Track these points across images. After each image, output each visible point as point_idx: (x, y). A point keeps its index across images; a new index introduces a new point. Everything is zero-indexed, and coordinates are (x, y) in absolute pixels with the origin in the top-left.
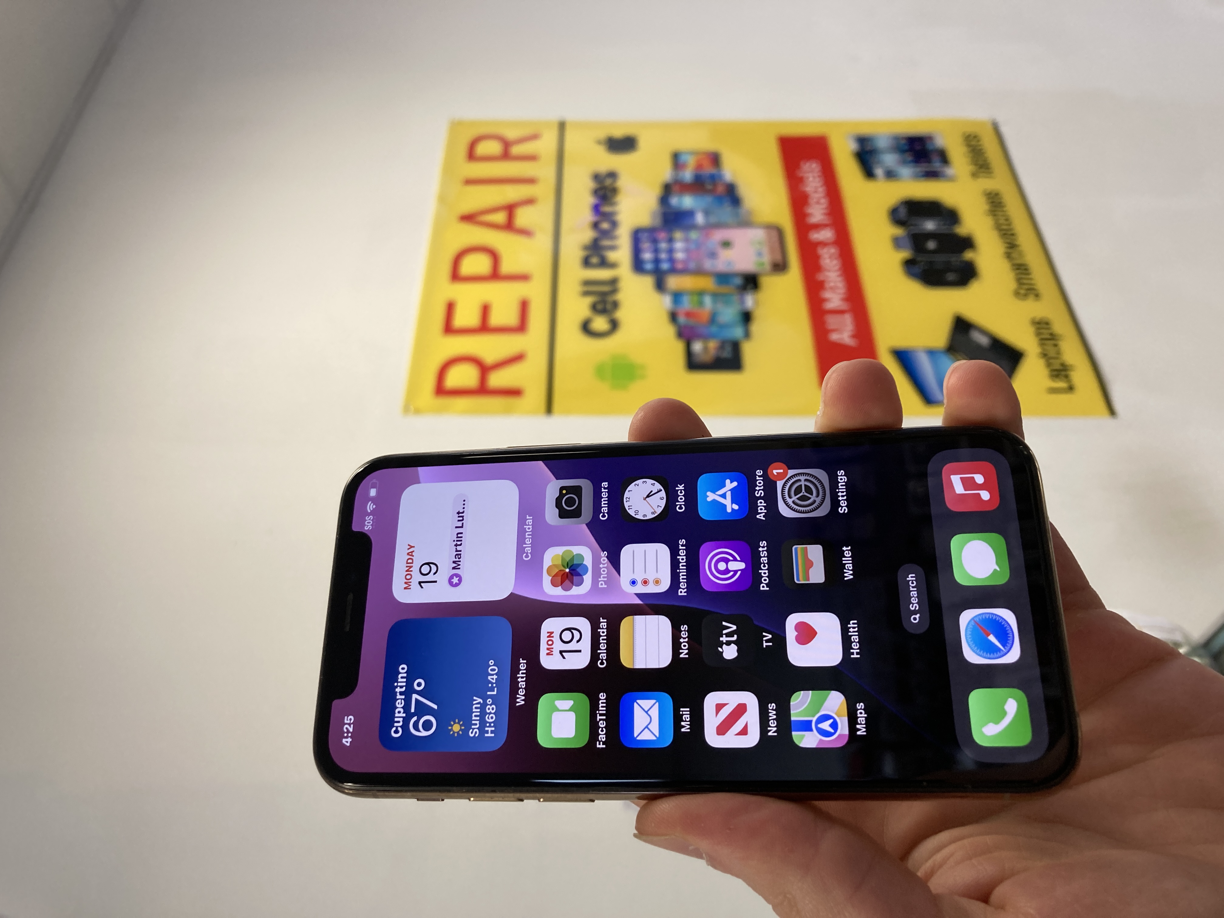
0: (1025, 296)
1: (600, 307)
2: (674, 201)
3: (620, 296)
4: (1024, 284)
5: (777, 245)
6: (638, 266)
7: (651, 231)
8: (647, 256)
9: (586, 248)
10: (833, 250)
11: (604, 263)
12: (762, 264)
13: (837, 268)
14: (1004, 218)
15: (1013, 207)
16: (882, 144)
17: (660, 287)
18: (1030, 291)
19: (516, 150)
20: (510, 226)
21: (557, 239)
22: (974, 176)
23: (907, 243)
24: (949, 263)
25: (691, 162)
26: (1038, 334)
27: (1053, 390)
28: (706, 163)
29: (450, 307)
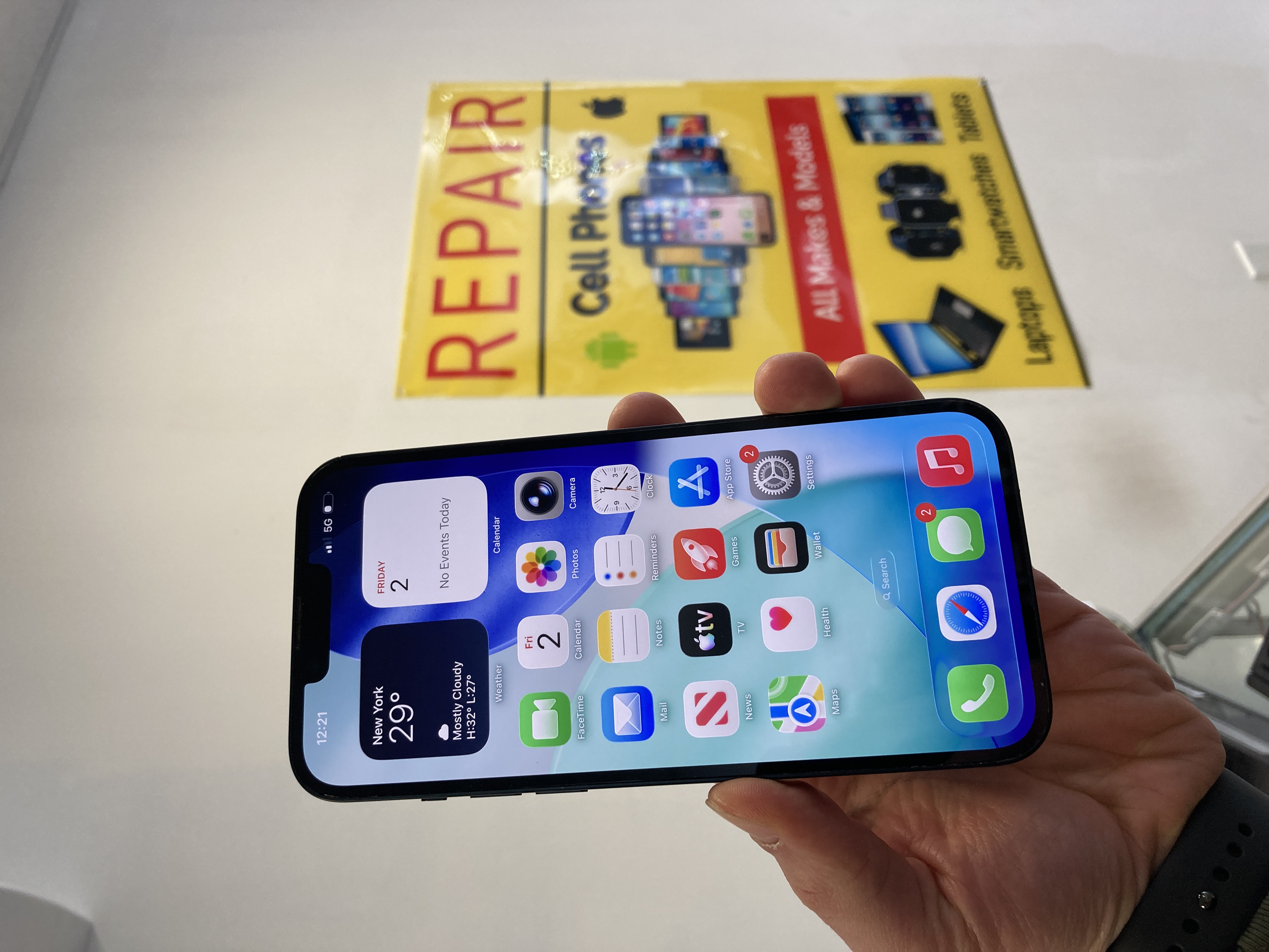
0: (1008, 266)
1: (589, 281)
2: (663, 168)
3: (609, 271)
4: (1007, 252)
5: (765, 213)
6: (627, 237)
7: (639, 196)
8: (636, 226)
9: (574, 218)
10: (820, 220)
11: (593, 235)
12: (750, 235)
13: (825, 238)
14: (990, 183)
15: (1000, 173)
16: (871, 105)
17: (649, 260)
18: (1013, 260)
19: (501, 115)
20: (496, 197)
21: (544, 210)
22: (962, 138)
23: (894, 211)
24: (935, 231)
25: (679, 125)
26: (1019, 304)
27: (1032, 362)
28: (694, 127)
29: (439, 285)
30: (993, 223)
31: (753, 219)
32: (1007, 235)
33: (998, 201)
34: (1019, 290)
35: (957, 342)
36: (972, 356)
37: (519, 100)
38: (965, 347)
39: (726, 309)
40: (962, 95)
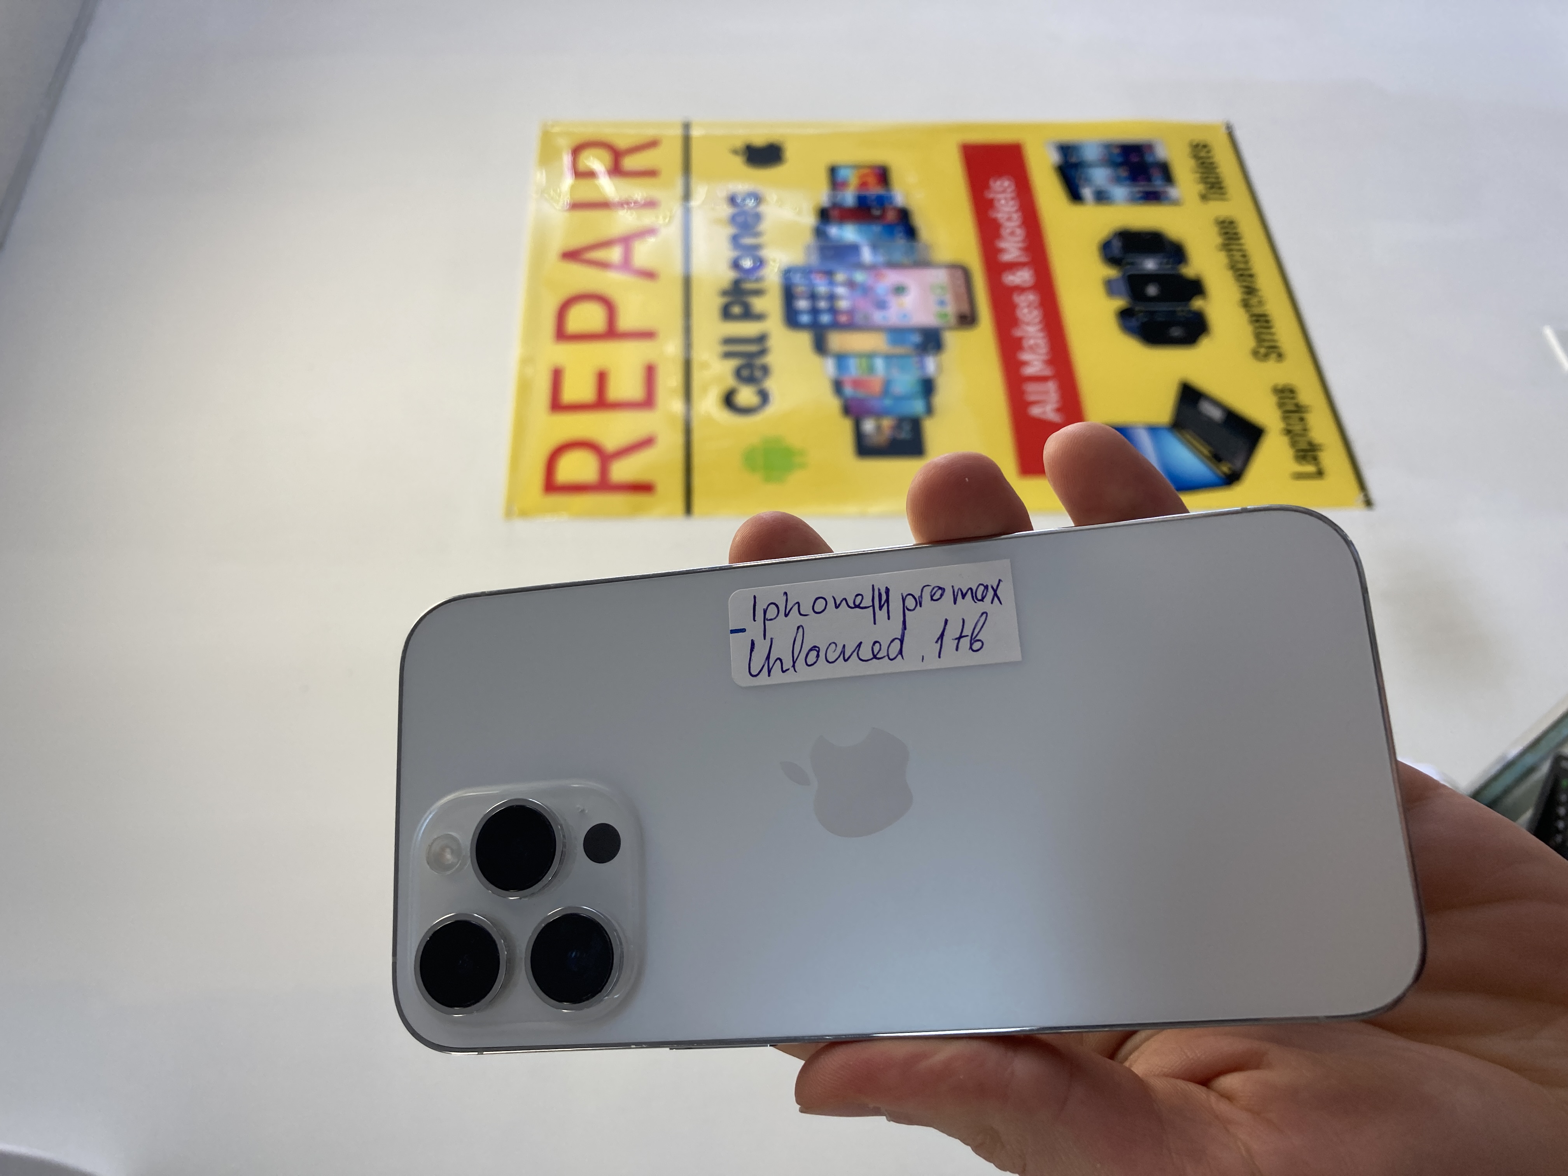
0: (1266, 356)
1: (745, 373)
2: (834, 231)
3: (770, 359)
4: (1264, 340)
5: (963, 290)
6: (791, 319)
7: (807, 271)
8: (802, 304)
9: (725, 293)
10: (1031, 297)
11: (748, 315)
12: (945, 315)
13: (1037, 320)
14: (1240, 253)
15: (1252, 241)
16: (1091, 154)
17: (820, 347)
18: (1271, 350)
19: (630, 163)
20: (626, 264)
21: (687, 283)
22: (1204, 197)
23: (1122, 287)
24: (1174, 312)
25: (852, 179)
26: (1281, 405)
27: (1299, 476)
28: (872, 180)
29: (557, 376)
30: (1246, 304)
31: (948, 297)
32: (1262, 319)
33: (1251, 276)
34: (1280, 387)
35: (1206, 452)
36: (1225, 468)
37: (652, 144)
38: (1217, 458)
39: (917, 406)
40: (1202, 144)
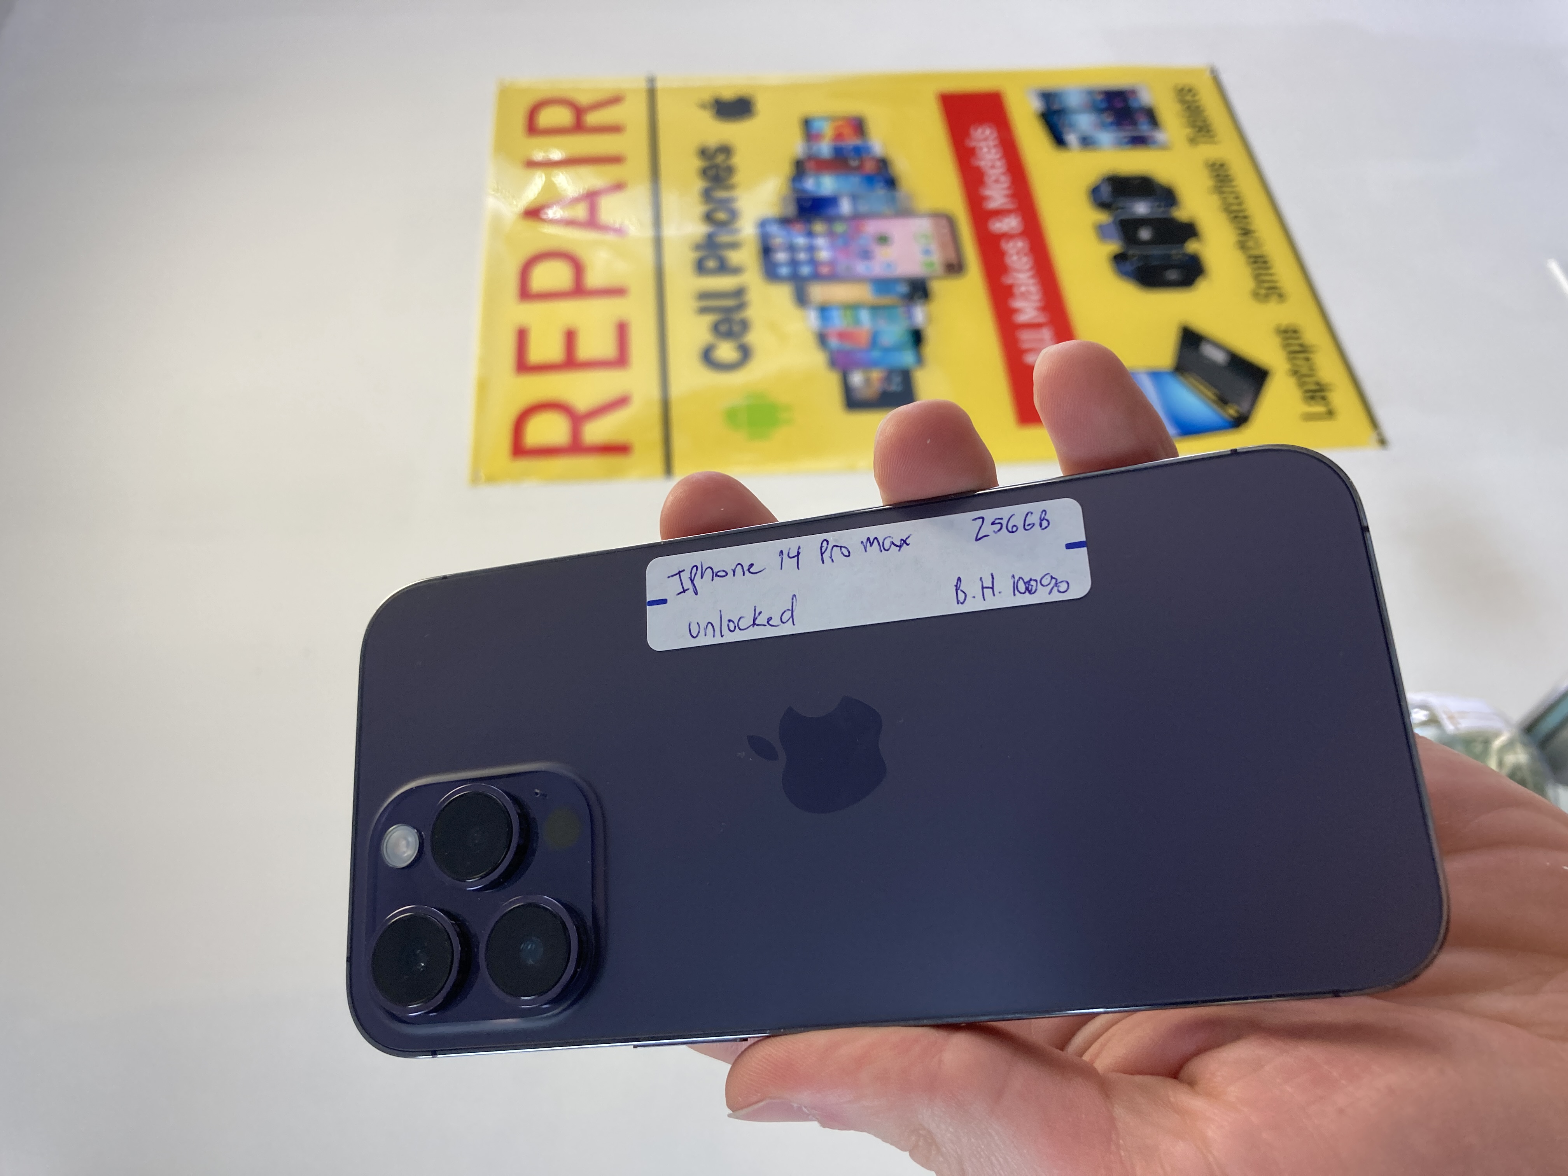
0: (1266, 297)
1: (723, 328)
2: (810, 183)
3: (749, 314)
4: (1264, 282)
5: (948, 238)
6: (770, 272)
7: (780, 222)
8: (781, 256)
9: (698, 247)
10: (1020, 244)
11: (724, 268)
12: (931, 264)
13: (1028, 267)
14: (1233, 195)
15: (1245, 182)
16: (1074, 100)
17: (801, 299)
18: (1271, 291)
19: (592, 118)
20: (592, 223)
21: (658, 240)
22: (1193, 141)
23: (1114, 231)
24: (1168, 257)
25: (827, 130)
26: (1286, 346)
27: (1309, 417)
28: (847, 131)
29: (522, 336)
30: (1242, 246)
31: (934, 247)
32: (1260, 260)
33: (1245, 217)
34: (1282, 328)
35: (1210, 394)
36: (1232, 411)
37: (615, 100)
38: (1223, 401)
39: (907, 358)
40: (1187, 88)
